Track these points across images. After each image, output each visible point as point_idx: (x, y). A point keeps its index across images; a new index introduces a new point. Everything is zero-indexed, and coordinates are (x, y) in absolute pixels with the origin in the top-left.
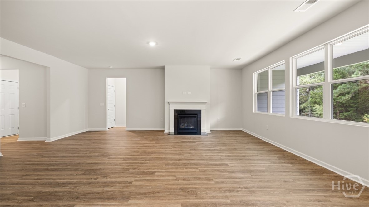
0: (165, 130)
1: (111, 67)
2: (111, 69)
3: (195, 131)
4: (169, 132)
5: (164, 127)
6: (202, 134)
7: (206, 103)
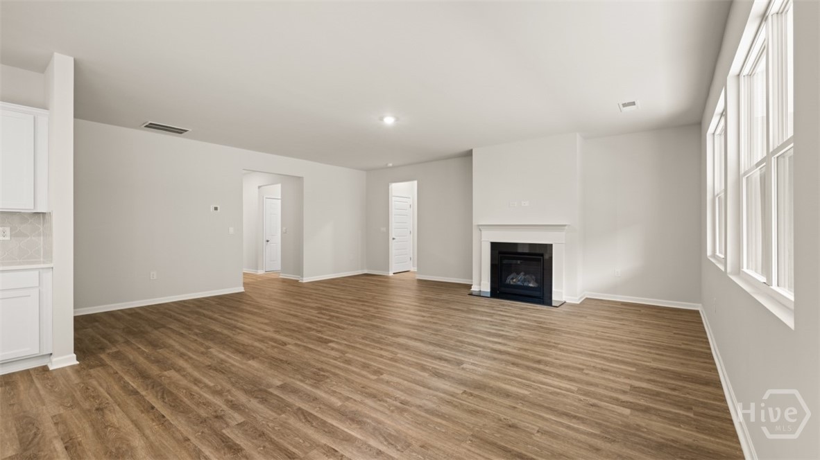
0: (473, 284)
1: (390, 165)
2: (390, 167)
3: (537, 294)
4: (480, 291)
5: (471, 278)
6: (553, 305)
7: (563, 228)
